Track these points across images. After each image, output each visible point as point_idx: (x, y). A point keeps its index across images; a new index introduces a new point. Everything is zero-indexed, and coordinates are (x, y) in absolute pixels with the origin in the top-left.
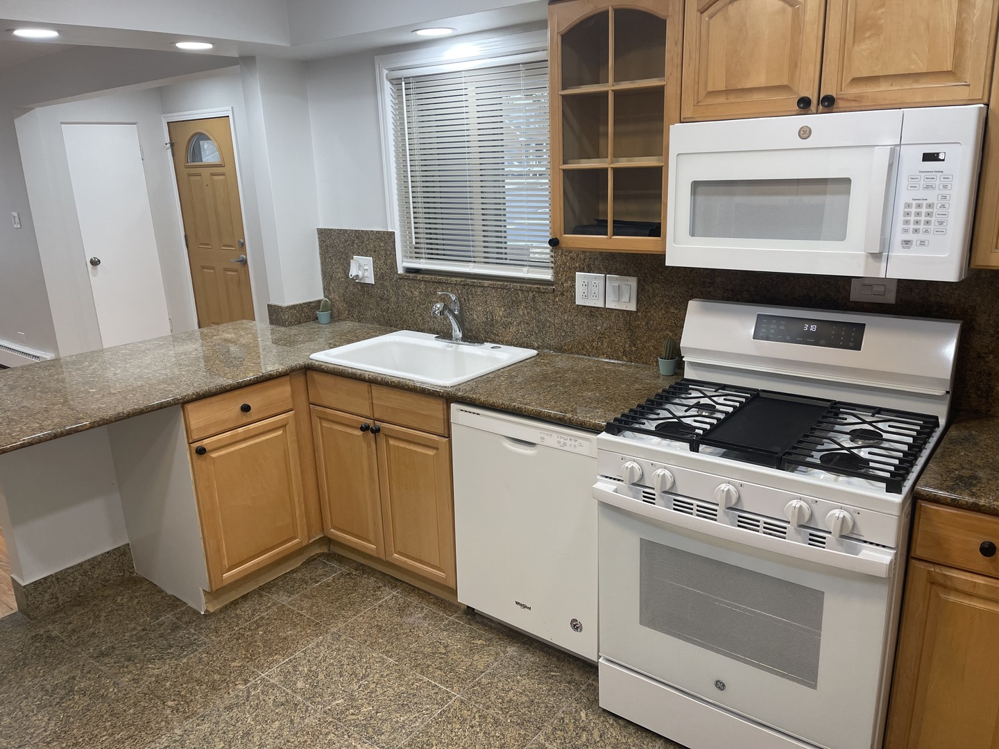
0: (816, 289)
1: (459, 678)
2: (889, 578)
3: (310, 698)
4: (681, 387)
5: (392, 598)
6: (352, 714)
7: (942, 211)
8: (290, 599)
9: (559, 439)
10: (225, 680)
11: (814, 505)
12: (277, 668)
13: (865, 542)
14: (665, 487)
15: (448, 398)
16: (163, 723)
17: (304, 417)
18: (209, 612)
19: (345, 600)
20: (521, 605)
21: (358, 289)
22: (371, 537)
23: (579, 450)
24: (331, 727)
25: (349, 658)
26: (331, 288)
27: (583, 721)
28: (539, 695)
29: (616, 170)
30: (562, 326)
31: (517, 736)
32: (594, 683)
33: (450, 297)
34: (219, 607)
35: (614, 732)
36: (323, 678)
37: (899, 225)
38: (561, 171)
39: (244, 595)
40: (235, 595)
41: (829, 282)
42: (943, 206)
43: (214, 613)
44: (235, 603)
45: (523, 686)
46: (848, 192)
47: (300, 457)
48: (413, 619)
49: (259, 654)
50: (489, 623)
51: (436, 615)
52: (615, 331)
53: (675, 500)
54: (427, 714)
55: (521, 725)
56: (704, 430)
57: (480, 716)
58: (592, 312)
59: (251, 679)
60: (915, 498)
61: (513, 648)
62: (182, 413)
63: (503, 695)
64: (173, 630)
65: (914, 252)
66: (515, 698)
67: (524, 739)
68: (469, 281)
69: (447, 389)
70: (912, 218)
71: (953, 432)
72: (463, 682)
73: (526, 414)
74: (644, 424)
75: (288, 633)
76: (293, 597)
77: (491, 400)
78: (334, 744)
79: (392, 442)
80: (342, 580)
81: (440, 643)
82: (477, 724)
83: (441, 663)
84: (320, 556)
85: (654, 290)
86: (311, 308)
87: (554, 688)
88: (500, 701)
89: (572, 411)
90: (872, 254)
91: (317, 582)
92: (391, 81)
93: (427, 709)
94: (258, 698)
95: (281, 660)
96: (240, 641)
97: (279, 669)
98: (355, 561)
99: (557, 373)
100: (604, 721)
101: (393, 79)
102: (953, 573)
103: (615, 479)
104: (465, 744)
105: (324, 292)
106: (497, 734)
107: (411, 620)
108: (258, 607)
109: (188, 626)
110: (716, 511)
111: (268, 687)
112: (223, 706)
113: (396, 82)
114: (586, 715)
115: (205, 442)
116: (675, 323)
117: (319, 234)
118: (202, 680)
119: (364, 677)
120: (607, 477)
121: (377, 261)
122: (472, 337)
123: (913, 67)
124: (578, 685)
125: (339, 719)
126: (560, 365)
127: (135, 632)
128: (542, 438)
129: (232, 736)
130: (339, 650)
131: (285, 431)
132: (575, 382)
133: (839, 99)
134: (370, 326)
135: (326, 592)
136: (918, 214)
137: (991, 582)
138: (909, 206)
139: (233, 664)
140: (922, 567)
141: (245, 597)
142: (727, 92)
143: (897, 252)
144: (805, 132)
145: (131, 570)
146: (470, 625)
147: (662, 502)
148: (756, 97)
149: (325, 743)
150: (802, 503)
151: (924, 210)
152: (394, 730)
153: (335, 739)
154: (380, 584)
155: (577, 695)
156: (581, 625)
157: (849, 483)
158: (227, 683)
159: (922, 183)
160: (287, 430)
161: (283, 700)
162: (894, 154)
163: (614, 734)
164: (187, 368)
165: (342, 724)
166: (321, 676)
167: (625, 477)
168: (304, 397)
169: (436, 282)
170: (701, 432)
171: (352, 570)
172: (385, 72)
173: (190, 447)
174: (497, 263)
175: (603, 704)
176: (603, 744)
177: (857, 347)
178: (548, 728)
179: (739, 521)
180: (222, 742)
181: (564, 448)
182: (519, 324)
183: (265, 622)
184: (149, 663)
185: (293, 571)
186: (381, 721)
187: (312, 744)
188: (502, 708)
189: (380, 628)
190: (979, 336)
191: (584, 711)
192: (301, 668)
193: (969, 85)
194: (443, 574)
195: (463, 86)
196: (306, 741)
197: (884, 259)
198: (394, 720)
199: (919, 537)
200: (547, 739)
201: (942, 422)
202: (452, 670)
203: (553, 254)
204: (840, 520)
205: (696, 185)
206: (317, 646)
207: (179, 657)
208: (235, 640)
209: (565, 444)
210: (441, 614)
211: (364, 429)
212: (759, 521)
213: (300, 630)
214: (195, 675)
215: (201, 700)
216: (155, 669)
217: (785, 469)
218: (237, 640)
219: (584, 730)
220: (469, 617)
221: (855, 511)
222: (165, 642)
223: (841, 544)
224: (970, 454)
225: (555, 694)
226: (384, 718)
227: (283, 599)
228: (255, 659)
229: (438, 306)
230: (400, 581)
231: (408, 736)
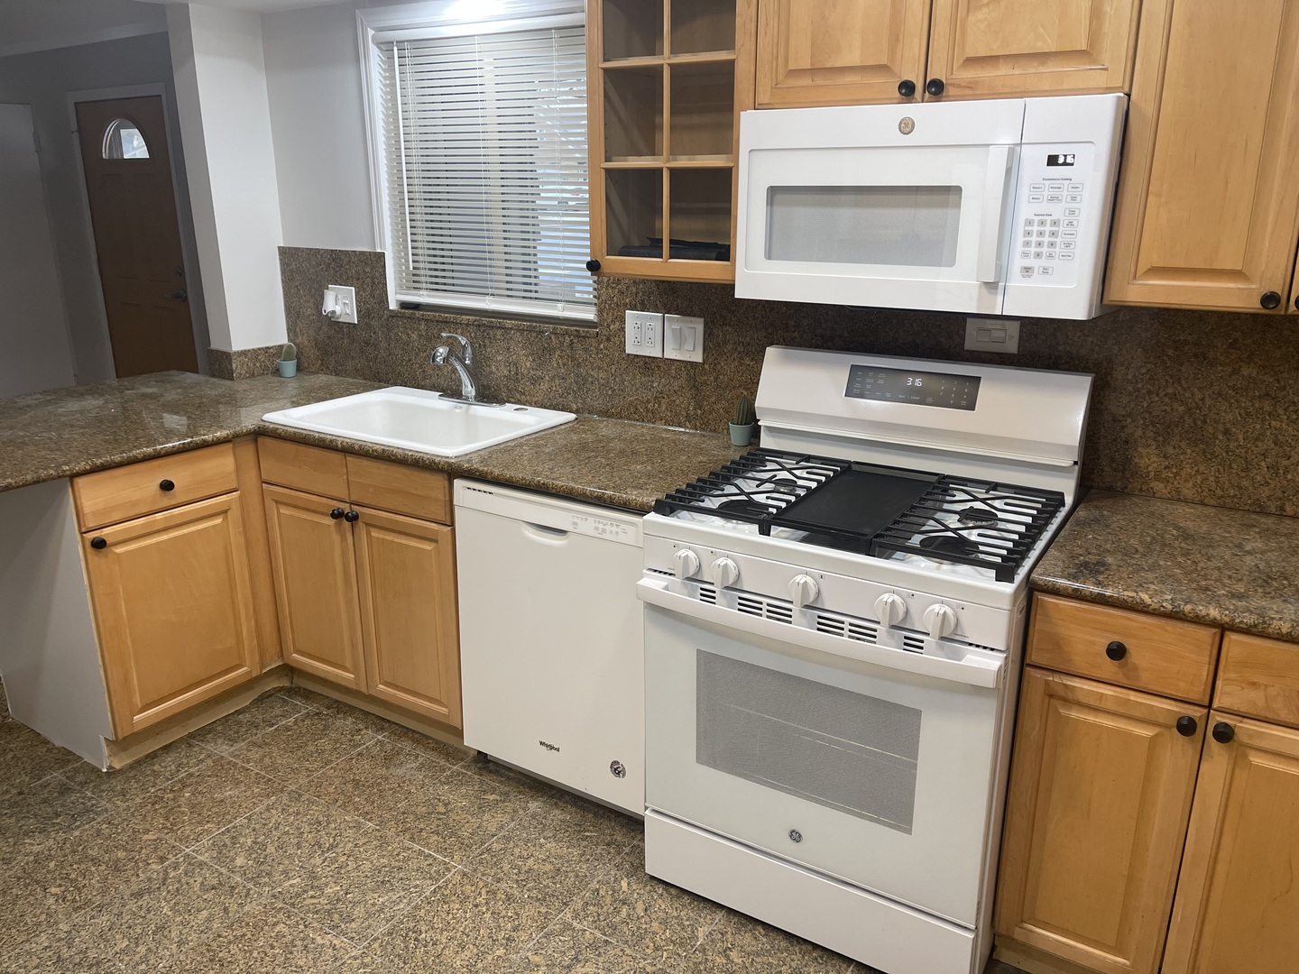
0: (925, 334)
1: (462, 844)
2: (997, 688)
3: (253, 878)
4: (754, 457)
5: (376, 744)
6: (312, 897)
7: (1070, 230)
8: (232, 749)
9: (597, 525)
10: (133, 858)
11: (910, 601)
12: (208, 840)
13: (971, 644)
14: (728, 581)
15: (452, 471)
16: (44, 916)
17: (254, 500)
18: (114, 768)
19: (311, 748)
20: (547, 746)
21: (336, 331)
22: (348, 664)
23: (622, 538)
24: (281, 916)
25: (311, 824)
26: (298, 329)
27: (624, 892)
28: (568, 862)
29: (673, 171)
30: (608, 382)
31: (536, 914)
32: (641, 844)
33: (460, 342)
34: (129, 761)
35: (663, 904)
36: (274, 851)
37: (1018, 248)
38: (603, 171)
39: (166, 746)
40: (153, 745)
41: (940, 325)
42: (1071, 223)
43: (121, 770)
44: (153, 756)
45: (547, 851)
46: (958, 205)
47: (248, 555)
48: (403, 769)
49: (183, 823)
50: (507, 773)
51: (434, 764)
52: (676, 388)
53: (740, 598)
54: (416, 892)
55: (541, 901)
56: (778, 508)
57: (488, 892)
58: (648, 365)
59: (170, 856)
60: (1032, 589)
61: (536, 804)
62: (70, 490)
63: (520, 863)
64: (62, 793)
65: (1036, 282)
66: (535, 867)
67: (545, 918)
68: (485, 320)
69: (449, 460)
70: (1034, 239)
71: (1081, 513)
72: (468, 849)
73: (554, 491)
74: (703, 501)
75: (227, 794)
76: (237, 746)
77: (508, 474)
78: (285, 936)
79: (375, 533)
80: (308, 722)
81: (439, 799)
82: (483, 902)
83: (438, 826)
84: (279, 691)
85: (724, 335)
86: (270, 356)
87: (588, 851)
88: (516, 871)
89: (614, 487)
90: (986, 284)
91: (273, 725)
92: (379, 44)
93: (416, 886)
94: (179, 881)
95: (214, 830)
96: (157, 806)
97: (211, 842)
98: (328, 697)
99: (600, 441)
100: (651, 891)
101: (381, 43)
102: (1074, 682)
103: (665, 573)
104: (465, 929)
105: (289, 335)
106: (510, 914)
107: (400, 772)
108: (185, 761)
109: (82, 787)
110: (791, 610)
111: (194, 865)
112: (128, 892)
113: (385, 47)
114: (628, 884)
115: (106, 531)
116: (751, 379)
117: (280, 254)
118: (101, 858)
119: (332, 847)
120: (655, 571)
121: (361, 293)
122: (488, 396)
123: (1039, 44)
124: (619, 847)
125: (293, 905)
126: (605, 432)
127: (7, 797)
128: (575, 524)
129: (140, 931)
130: (298, 814)
131: (226, 519)
132: (622, 452)
133: (950, 85)
134: (351, 380)
135: (284, 738)
136: (1041, 234)
137: (1121, 693)
138: (1029, 223)
139: (145, 837)
140: (1039, 676)
141: (167, 749)
142: (814, 71)
143: (1016, 282)
144: (906, 125)
145: (4, 714)
146: (481, 775)
147: (724, 601)
148: (850, 78)
149: (271, 937)
150: (896, 598)
151: (1048, 229)
152: (369, 915)
153: (286, 930)
154: (361, 726)
155: (618, 860)
156: (624, 769)
157: (954, 572)
158: (136, 862)
159: (1046, 193)
160: (229, 518)
161: (215, 882)
162: (1013, 155)
163: (663, 907)
164: (82, 430)
165: (296, 911)
166: (271, 849)
167: (678, 571)
168: (253, 473)
169: (442, 322)
170: (774, 511)
171: (322, 708)
172: (371, 32)
173: (83, 539)
174: (524, 297)
175: (650, 869)
176: (648, 919)
177: (971, 406)
178: (578, 903)
179: (819, 623)
180: (125, 940)
181: (603, 536)
182: (552, 379)
183: (194, 780)
184: (26, 838)
185: (238, 712)
186: (351, 905)
187: (254, 938)
188: (517, 881)
189: (358, 784)
190: (1115, 394)
191: (625, 879)
192: (242, 840)
193: (1107, 69)
194: (444, 709)
195: (477, 56)
196: (244, 935)
197: (1000, 291)
198: (370, 902)
199: (1035, 639)
200: (576, 916)
201: (1069, 500)
202: (453, 834)
203: (596, 286)
204: (940, 617)
205: (773, 192)
206: (268, 810)
207: (69, 828)
208: (150, 805)
209: (604, 531)
210: (442, 762)
211: (337, 515)
212: (843, 623)
213: (244, 789)
214: (90, 852)
215: (98, 885)
216: (34, 846)
217: (876, 554)
218: (153, 805)
219: (624, 904)
220: (480, 765)
221: (958, 605)
222: (49, 809)
223: (942, 648)
224: (1099, 537)
225: (588, 860)
226: (356, 900)
227: (223, 749)
228: (178, 829)
229: (441, 350)
230: (389, 721)
231: (387, 921)
